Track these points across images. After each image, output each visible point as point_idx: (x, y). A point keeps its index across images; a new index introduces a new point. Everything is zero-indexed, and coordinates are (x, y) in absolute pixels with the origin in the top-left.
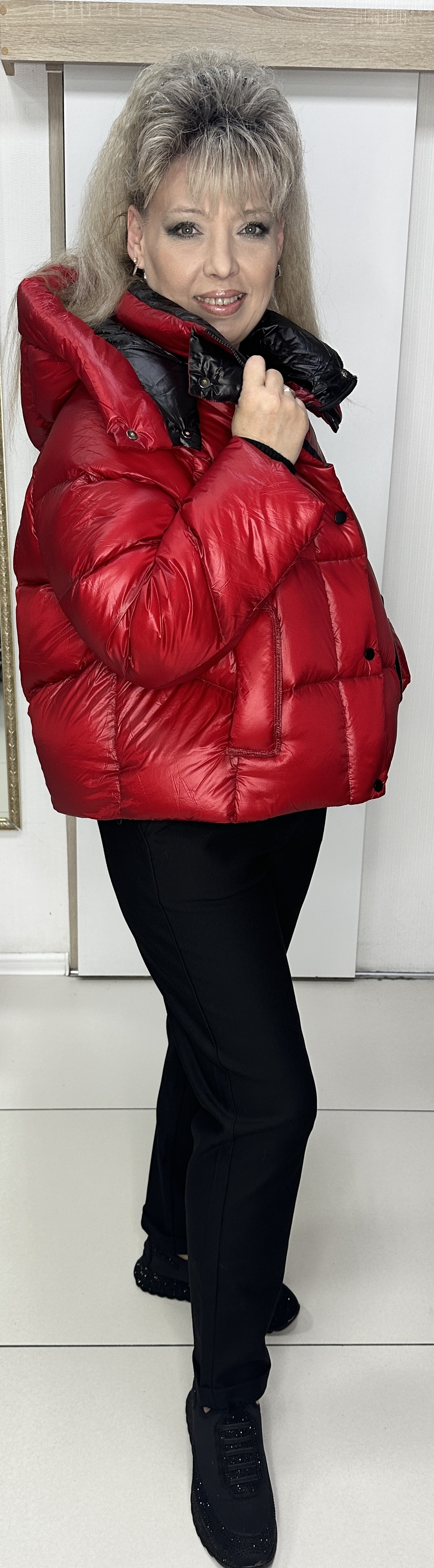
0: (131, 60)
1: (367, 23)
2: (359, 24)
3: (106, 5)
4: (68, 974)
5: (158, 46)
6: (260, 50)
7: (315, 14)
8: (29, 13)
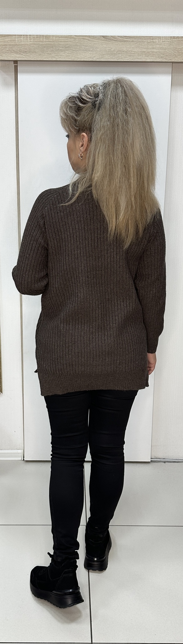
0: (50, 59)
1: (152, 42)
2: (149, 42)
3: (39, 36)
4: (22, 459)
5: (62, 53)
6: (106, 54)
7: (130, 39)
8: (6, 40)
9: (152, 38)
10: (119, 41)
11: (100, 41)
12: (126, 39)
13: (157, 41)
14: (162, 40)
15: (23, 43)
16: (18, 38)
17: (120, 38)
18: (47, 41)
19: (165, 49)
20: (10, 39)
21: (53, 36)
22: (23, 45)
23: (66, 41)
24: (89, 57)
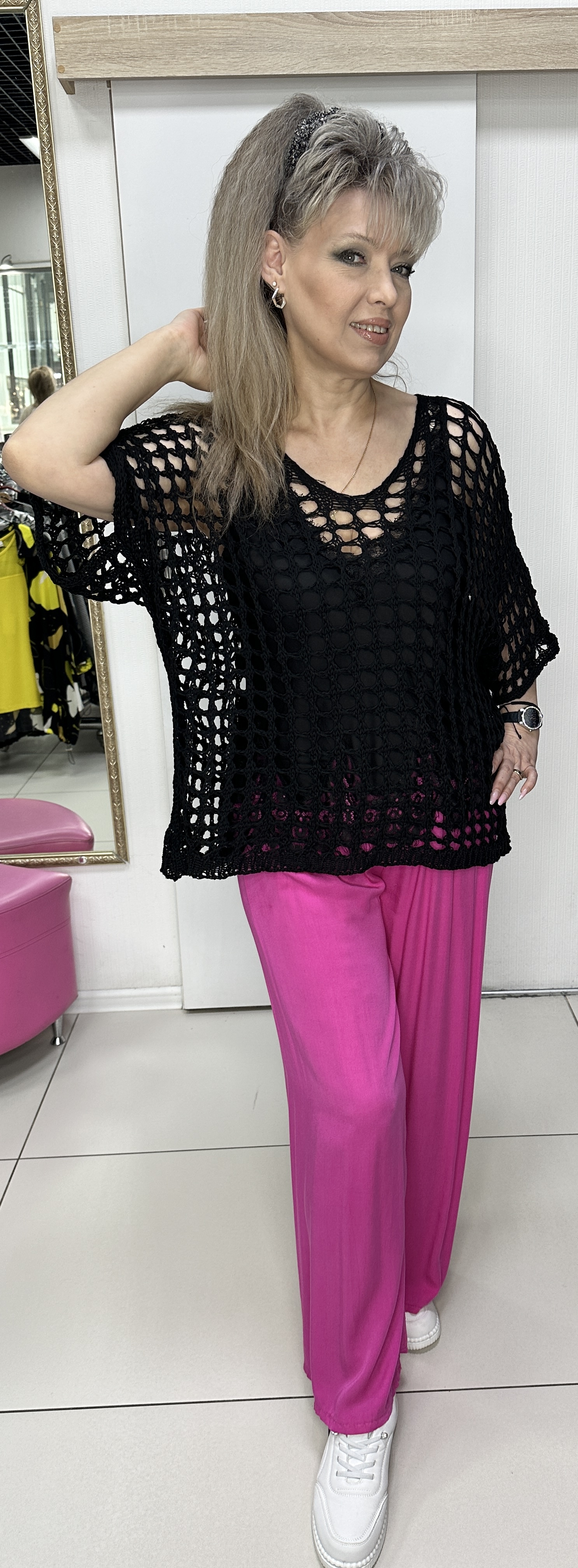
1: (431, 24)
2: (424, 26)
3: (162, 18)
4: (180, 1007)
5: (219, 57)
6: (324, 57)
7: (377, 18)
8: (84, 29)
9: (429, 14)
10: (352, 25)
11: (306, 25)
12: (369, 20)
13: (442, 21)
14: (453, 20)
15: (123, 36)
16: (112, 23)
17: (355, 18)
18: (181, 28)
19: (462, 41)
20: (93, 28)
21: (195, 17)
22: (125, 39)
23: (227, 27)
24: (283, 64)
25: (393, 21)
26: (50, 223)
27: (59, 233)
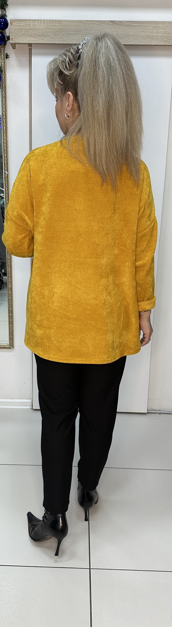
0: (62, 42)
1: (156, 27)
2: (154, 27)
3: (52, 21)
4: (31, 408)
5: (73, 37)
7: (136, 24)
8: (22, 24)
9: (156, 23)
10: (126, 26)
11: (108, 25)
12: (132, 24)
13: (161, 25)
14: (165, 25)
15: (37, 27)
16: (33, 22)
17: (127, 23)
18: (59, 25)
19: (168, 33)
20: (25, 24)
21: (65, 21)
22: (37, 29)
23: (77, 25)
25: (142, 25)
26: (2, 98)
27: (5, 102)
